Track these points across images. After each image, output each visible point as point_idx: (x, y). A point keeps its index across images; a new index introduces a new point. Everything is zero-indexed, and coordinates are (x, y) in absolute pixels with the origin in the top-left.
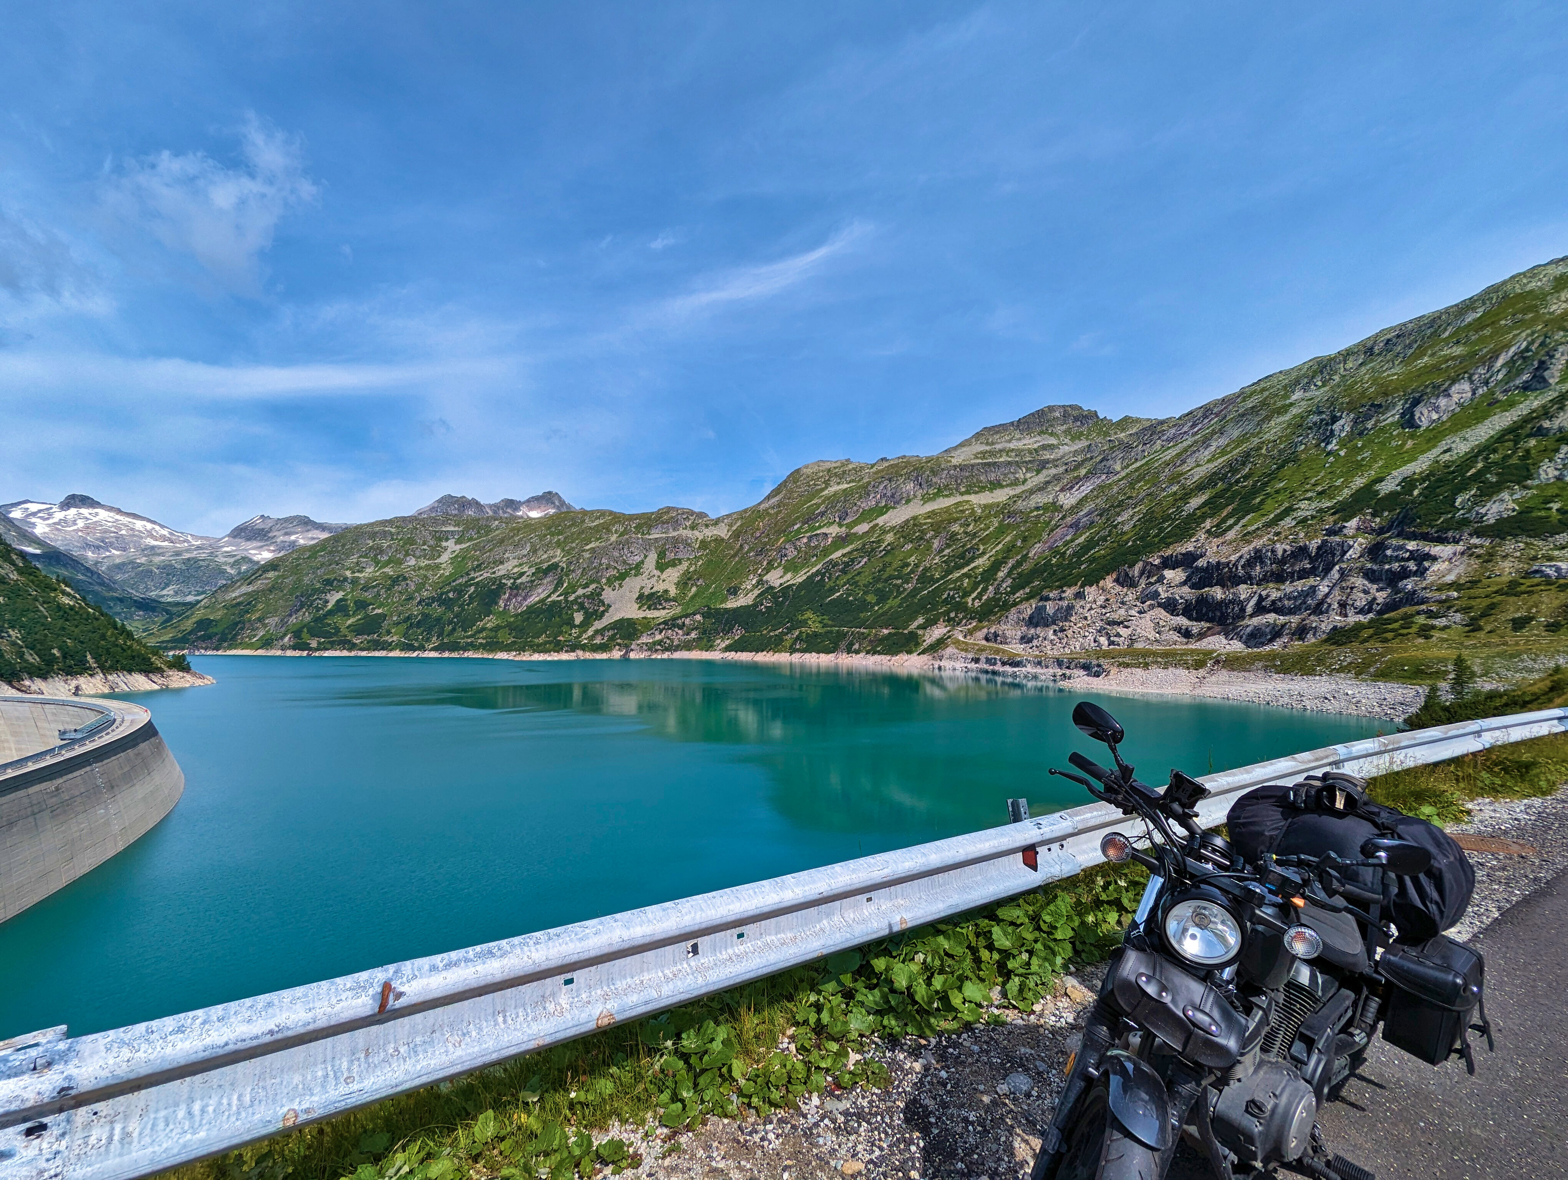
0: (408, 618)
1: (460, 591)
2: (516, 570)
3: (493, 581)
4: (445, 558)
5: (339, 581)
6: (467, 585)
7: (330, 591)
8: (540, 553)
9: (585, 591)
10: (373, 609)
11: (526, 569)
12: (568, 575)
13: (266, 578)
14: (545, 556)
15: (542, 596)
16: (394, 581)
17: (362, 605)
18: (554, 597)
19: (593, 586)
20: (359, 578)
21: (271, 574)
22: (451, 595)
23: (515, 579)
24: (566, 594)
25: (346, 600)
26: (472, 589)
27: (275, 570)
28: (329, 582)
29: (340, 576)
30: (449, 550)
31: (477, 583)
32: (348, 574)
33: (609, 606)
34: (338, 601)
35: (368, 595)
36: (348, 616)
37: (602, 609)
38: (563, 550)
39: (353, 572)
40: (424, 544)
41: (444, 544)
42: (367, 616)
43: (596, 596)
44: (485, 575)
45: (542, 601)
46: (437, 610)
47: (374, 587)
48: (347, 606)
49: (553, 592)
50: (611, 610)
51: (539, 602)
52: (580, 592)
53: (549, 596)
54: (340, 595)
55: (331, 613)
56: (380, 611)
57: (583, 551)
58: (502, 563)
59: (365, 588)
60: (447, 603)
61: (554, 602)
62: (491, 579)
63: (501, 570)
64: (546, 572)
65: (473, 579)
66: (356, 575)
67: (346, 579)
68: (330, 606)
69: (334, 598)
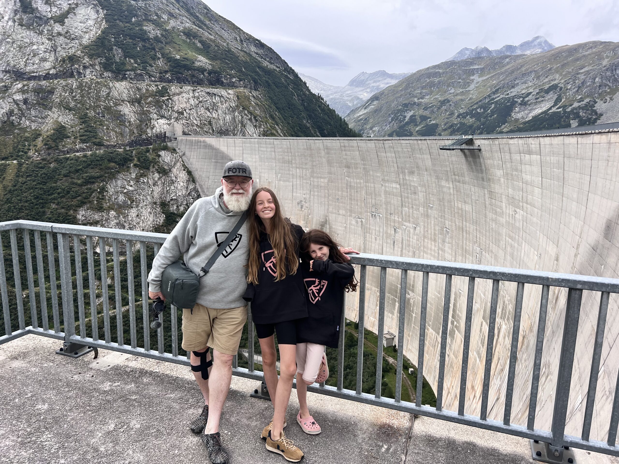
0: (452, 126)
1: (485, 107)
2: (523, 92)
3: (509, 99)
4: (472, 86)
5: (411, 104)
6: (490, 104)
7: (406, 110)
8: (542, 78)
9: (580, 104)
10: (430, 121)
11: (531, 90)
12: (565, 93)
13: (374, 105)
14: (547, 80)
15: (544, 109)
16: (442, 103)
17: (424, 118)
18: (554, 109)
19: (587, 100)
20: (421, 102)
21: (375, 103)
22: (478, 110)
23: (524, 98)
24: (564, 107)
25: (415, 116)
26: (493, 106)
27: (377, 100)
28: (406, 105)
29: (412, 101)
30: (475, 81)
31: (496, 102)
32: (416, 100)
33: (601, 115)
34: (411, 116)
35: (427, 113)
36: (416, 125)
37: (594, 117)
38: (561, 75)
39: (419, 99)
40: (459, 78)
41: (472, 78)
42: (427, 125)
43: (590, 107)
44: (502, 96)
45: (545, 112)
46: (470, 120)
47: (430, 107)
48: (416, 119)
49: (553, 106)
50: (602, 118)
51: (542, 113)
52: (576, 105)
53: (550, 109)
54: (411, 113)
55: (408, 123)
56: (434, 122)
57: (579, 73)
58: (513, 87)
59: (426, 109)
60: (477, 116)
61: (554, 113)
62: (506, 99)
63: (513, 92)
64: (547, 92)
65: (493, 99)
66: (420, 100)
67: (415, 103)
68: (407, 119)
69: (409, 115)
